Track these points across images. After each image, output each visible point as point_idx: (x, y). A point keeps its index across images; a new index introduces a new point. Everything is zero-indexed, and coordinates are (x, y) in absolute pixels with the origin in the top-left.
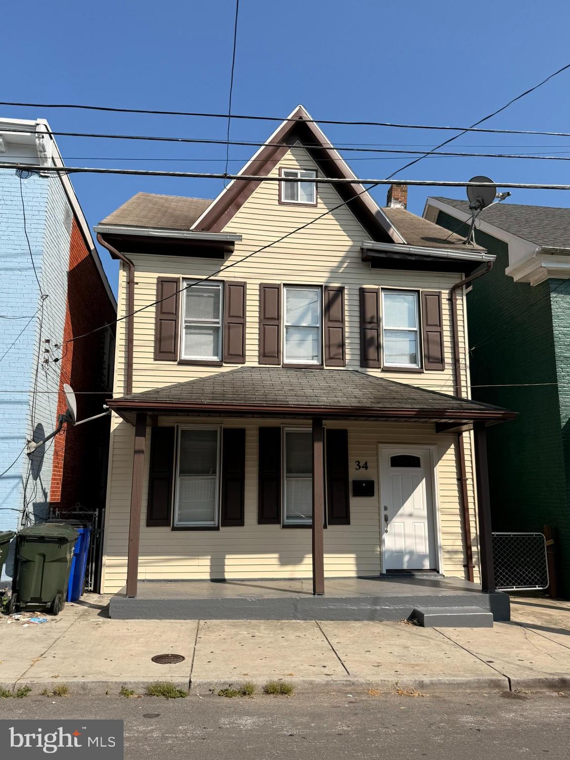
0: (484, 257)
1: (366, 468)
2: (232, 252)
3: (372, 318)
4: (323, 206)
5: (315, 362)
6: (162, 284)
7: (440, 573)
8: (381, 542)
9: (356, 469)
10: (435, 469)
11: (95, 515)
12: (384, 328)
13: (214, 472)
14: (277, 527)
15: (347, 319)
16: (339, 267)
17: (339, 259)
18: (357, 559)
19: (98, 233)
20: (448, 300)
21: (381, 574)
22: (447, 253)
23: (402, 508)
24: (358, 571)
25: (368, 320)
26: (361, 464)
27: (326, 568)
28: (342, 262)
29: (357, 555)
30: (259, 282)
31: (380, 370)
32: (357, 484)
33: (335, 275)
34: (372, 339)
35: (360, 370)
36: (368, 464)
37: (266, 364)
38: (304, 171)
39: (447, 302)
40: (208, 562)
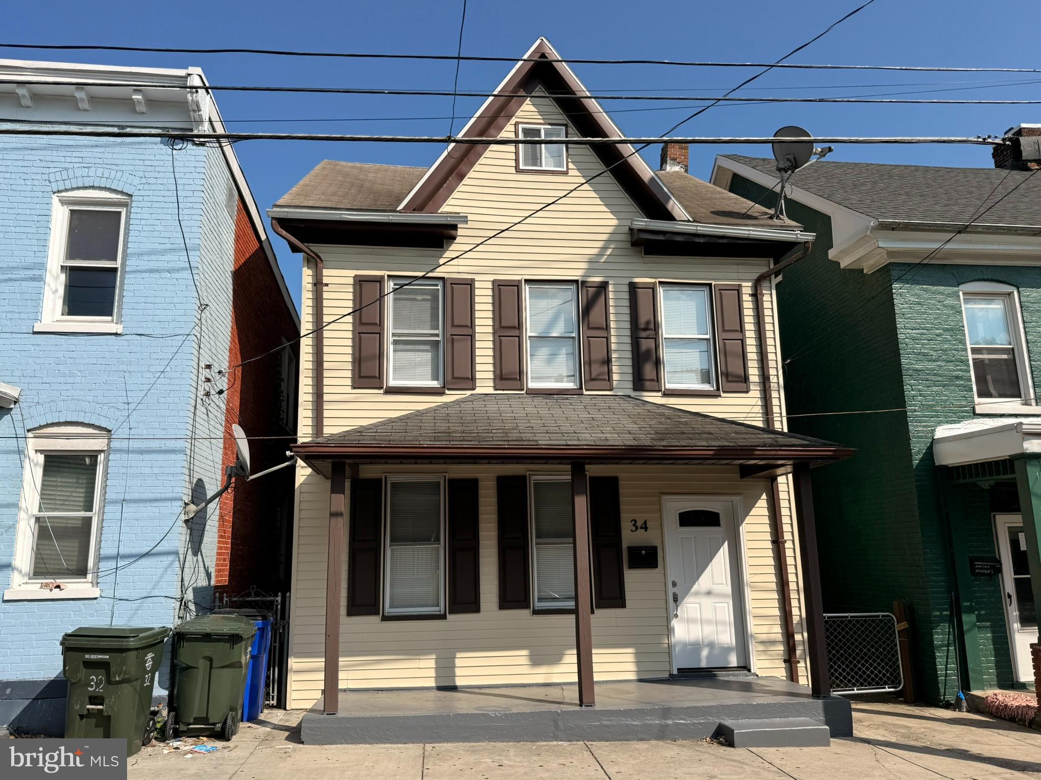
0: (799, 236)
1: (646, 528)
2: (455, 238)
3: (648, 323)
4: (577, 173)
5: (571, 385)
6: (361, 286)
7: (752, 671)
8: (669, 631)
9: (632, 531)
10: (741, 528)
11: (277, 601)
12: (665, 336)
13: (437, 540)
14: (525, 613)
15: (612, 325)
16: (600, 255)
17: (600, 244)
18: (637, 654)
19: (273, 218)
20: (752, 295)
21: (670, 675)
22: (748, 232)
23: (697, 583)
24: (638, 672)
25: (642, 326)
26: (639, 524)
27: (595, 668)
28: (604, 248)
29: (636, 649)
30: (492, 278)
31: (660, 394)
32: (634, 551)
33: (595, 266)
34: (648, 351)
35: (633, 394)
36: (648, 523)
37: (503, 390)
38: (550, 127)
39: (750, 299)
40: (432, 663)
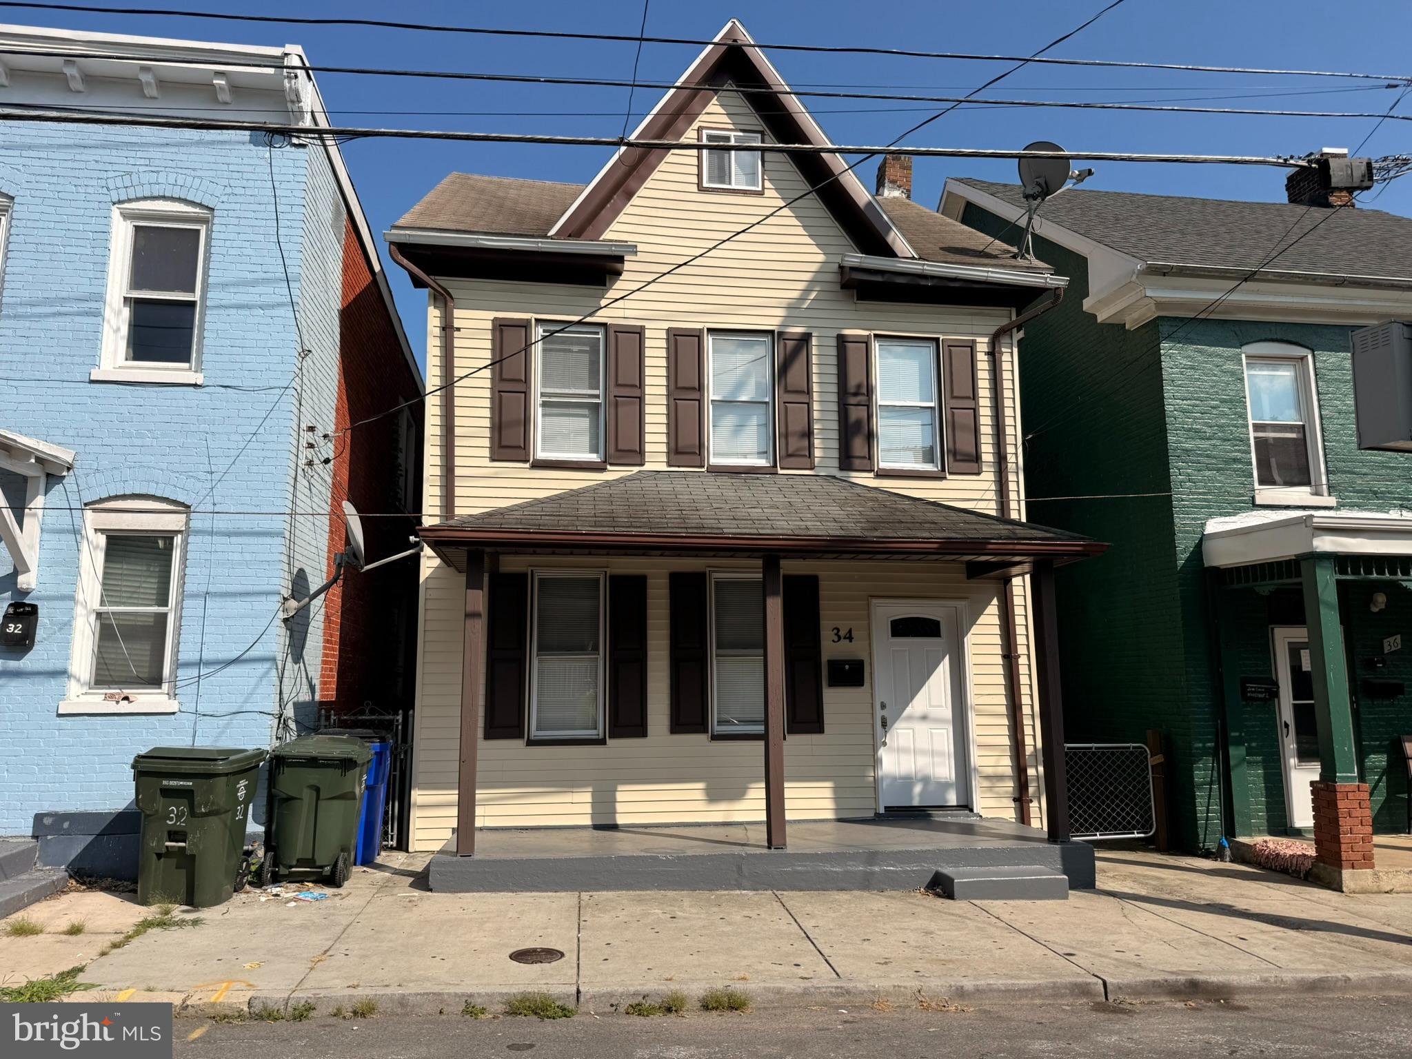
0: (1048, 280)
1: (850, 637)
2: (620, 274)
3: (859, 386)
4: (774, 194)
5: (762, 462)
6: (501, 331)
7: (975, 811)
8: (876, 762)
9: (833, 641)
10: (965, 639)
11: (397, 721)
12: (880, 403)
13: (596, 648)
14: (702, 738)
15: (815, 388)
16: (802, 299)
17: (802, 286)
18: (836, 789)
19: (391, 243)
20: (988, 354)
21: (876, 814)
22: (986, 274)
23: (910, 705)
24: (837, 810)
25: (852, 389)
26: (842, 633)
27: (788, 804)
28: (807, 291)
29: (835, 783)
30: (666, 325)
31: (872, 475)
32: (835, 666)
33: (796, 313)
34: (858, 423)
35: (839, 474)
36: (853, 632)
37: (679, 467)
38: (741, 134)
39: (986, 358)
40: (587, 797)
